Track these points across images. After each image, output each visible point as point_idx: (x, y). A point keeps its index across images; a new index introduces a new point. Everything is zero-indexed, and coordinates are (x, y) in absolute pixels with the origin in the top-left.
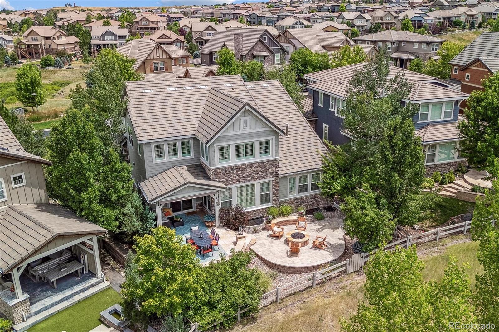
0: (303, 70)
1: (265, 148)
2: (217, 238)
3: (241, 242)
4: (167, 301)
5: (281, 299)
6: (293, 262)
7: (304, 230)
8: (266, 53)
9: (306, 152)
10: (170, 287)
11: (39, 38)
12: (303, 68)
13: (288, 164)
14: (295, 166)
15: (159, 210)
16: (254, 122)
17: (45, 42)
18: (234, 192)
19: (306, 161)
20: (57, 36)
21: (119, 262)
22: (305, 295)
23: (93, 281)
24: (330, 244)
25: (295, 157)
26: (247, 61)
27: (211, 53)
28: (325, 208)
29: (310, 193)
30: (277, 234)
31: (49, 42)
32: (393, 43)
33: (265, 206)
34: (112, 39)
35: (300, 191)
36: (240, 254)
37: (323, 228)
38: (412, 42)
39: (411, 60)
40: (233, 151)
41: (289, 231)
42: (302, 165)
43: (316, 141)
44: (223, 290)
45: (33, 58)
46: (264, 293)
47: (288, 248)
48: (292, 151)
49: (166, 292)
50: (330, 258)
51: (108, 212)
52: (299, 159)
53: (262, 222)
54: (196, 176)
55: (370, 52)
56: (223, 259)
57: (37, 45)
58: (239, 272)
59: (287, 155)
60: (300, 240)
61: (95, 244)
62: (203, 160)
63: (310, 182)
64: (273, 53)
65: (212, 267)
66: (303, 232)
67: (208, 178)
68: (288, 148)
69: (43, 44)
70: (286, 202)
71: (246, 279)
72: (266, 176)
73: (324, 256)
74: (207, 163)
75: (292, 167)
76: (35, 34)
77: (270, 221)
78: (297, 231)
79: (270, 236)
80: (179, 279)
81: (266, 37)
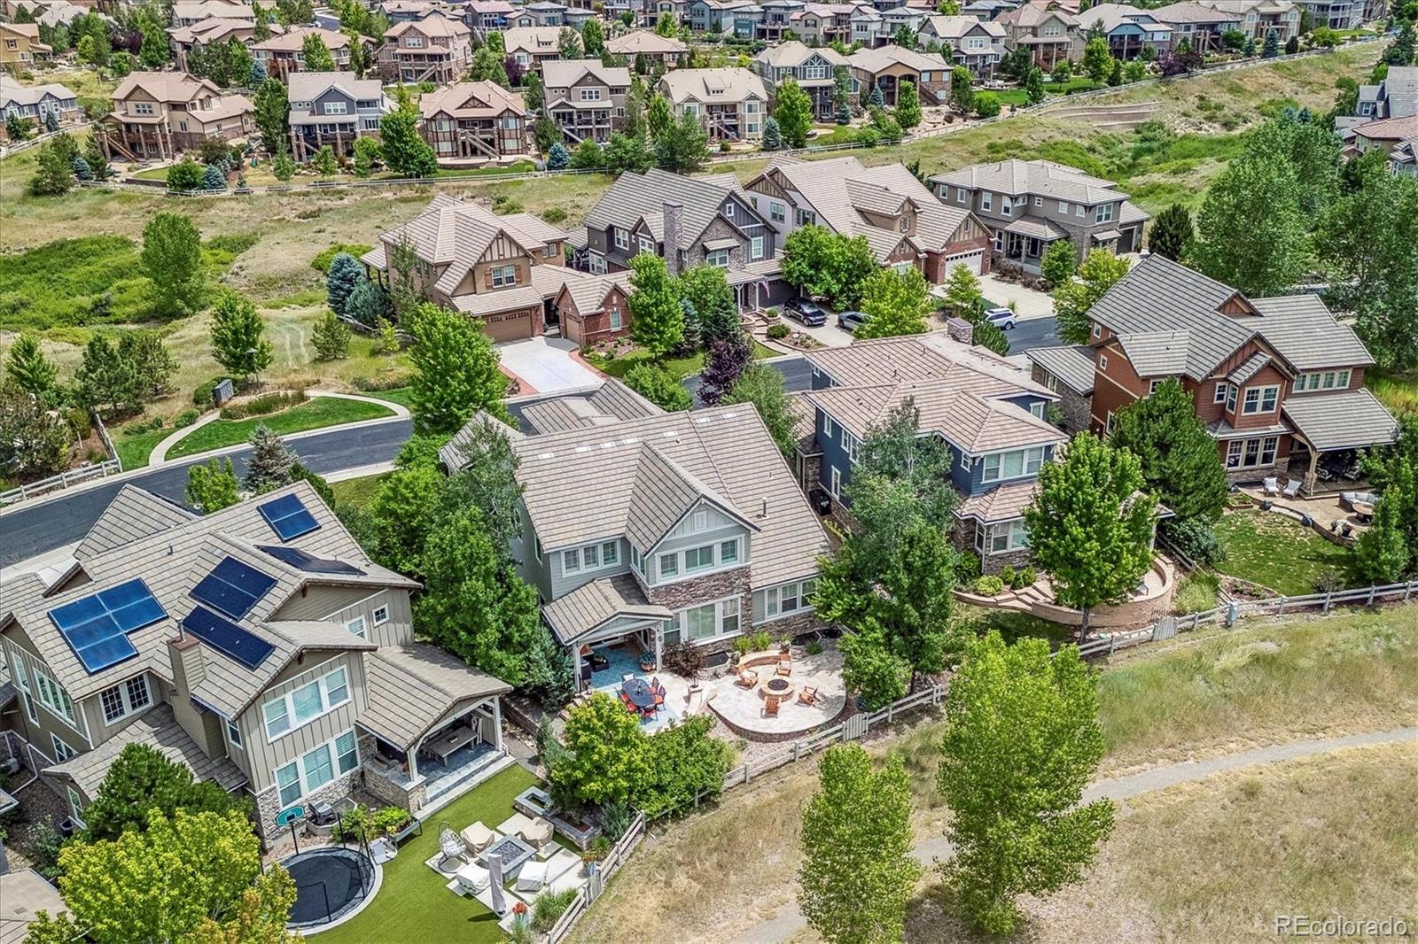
0: (811, 276)
1: (729, 550)
2: (662, 693)
3: (695, 699)
4: (611, 785)
5: (752, 778)
6: (769, 726)
7: (788, 675)
8: (732, 242)
9: (794, 545)
10: (614, 769)
11: (155, 106)
12: (812, 272)
13: (766, 570)
14: (777, 573)
15: (577, 652)
16: (713, 516)
17: (169, 115)
18: (684, 618)
19: (793, 563)
20: (201, 100)
21: (518, 725)
22: (784, 772)
23: (492, 755)
24: (824, 697)
25: (777, 555)
26: (693, 265)
27: (611, 229)
28: (823, 632)
29: (800, 610)
30: (747, 681)
31: (180, 115)
32: (1014, 198)
33: (731, 634)
34: (342, 110)
35: (784, 609)
36: (695, 719)
37: (817, 669)
38: (1057, 200)
39: (1051, 243)
40: (681, 561)
41: (766, 674)
42: (788, 570)
43: (811, 524)
44: (674, 769)
45: (141, 156)
46: (728, 770)
47: (763, 704)
48: (772, 544)
49: (610, 774)
50: (822, 719)
51: (513, 661)
52: (782, 560)
53: (725, 660)
54: (627, 598)
55: (959, 227)
56: (672, 726)
57: (153, 125)
58: (696, 743)
59: (765, 552)
60: (781, 692)
61: (496, 706)
62: (636, 570)
63: (800, 594)
64: (746, 239)
65: (658, 737)
66: (785, 678)
67: (644, 600)
68: (766, 540)
69: (166, 121)
70: (762, 626)
71: (704, 753)
72: (731, 592)
73: (815, 716)
74: (643, 578)
75: (771, 574)
76: (143, 96)
77: (738, 661)
78: (777, 677)
79: (738, 684)
80: (625, 759)
81: (732, 205)
